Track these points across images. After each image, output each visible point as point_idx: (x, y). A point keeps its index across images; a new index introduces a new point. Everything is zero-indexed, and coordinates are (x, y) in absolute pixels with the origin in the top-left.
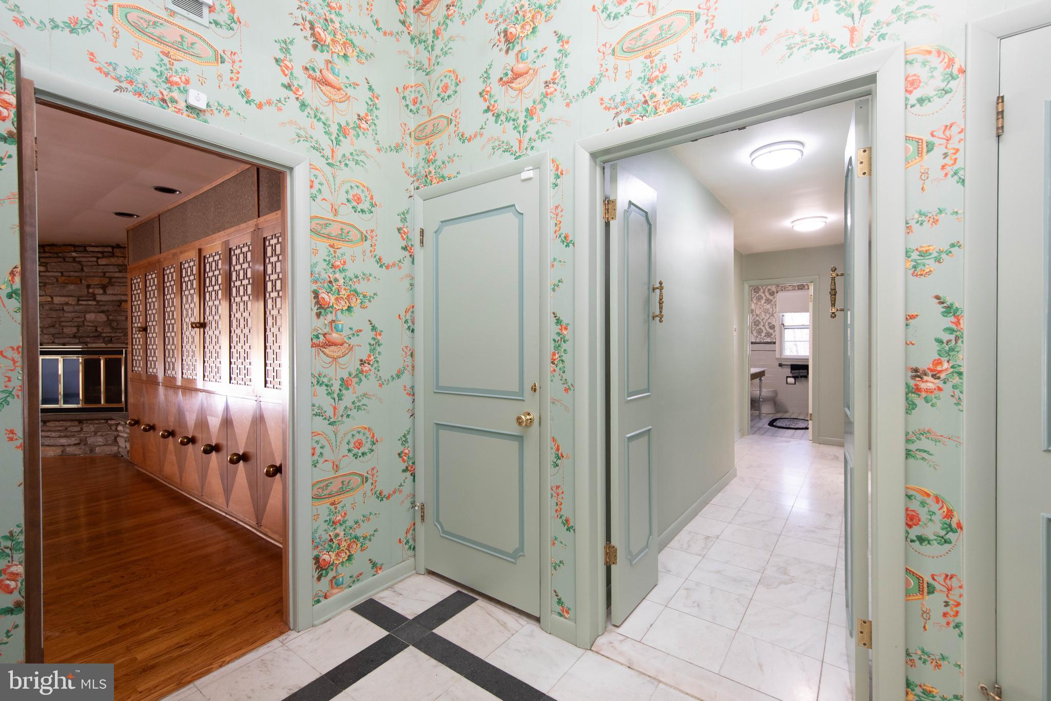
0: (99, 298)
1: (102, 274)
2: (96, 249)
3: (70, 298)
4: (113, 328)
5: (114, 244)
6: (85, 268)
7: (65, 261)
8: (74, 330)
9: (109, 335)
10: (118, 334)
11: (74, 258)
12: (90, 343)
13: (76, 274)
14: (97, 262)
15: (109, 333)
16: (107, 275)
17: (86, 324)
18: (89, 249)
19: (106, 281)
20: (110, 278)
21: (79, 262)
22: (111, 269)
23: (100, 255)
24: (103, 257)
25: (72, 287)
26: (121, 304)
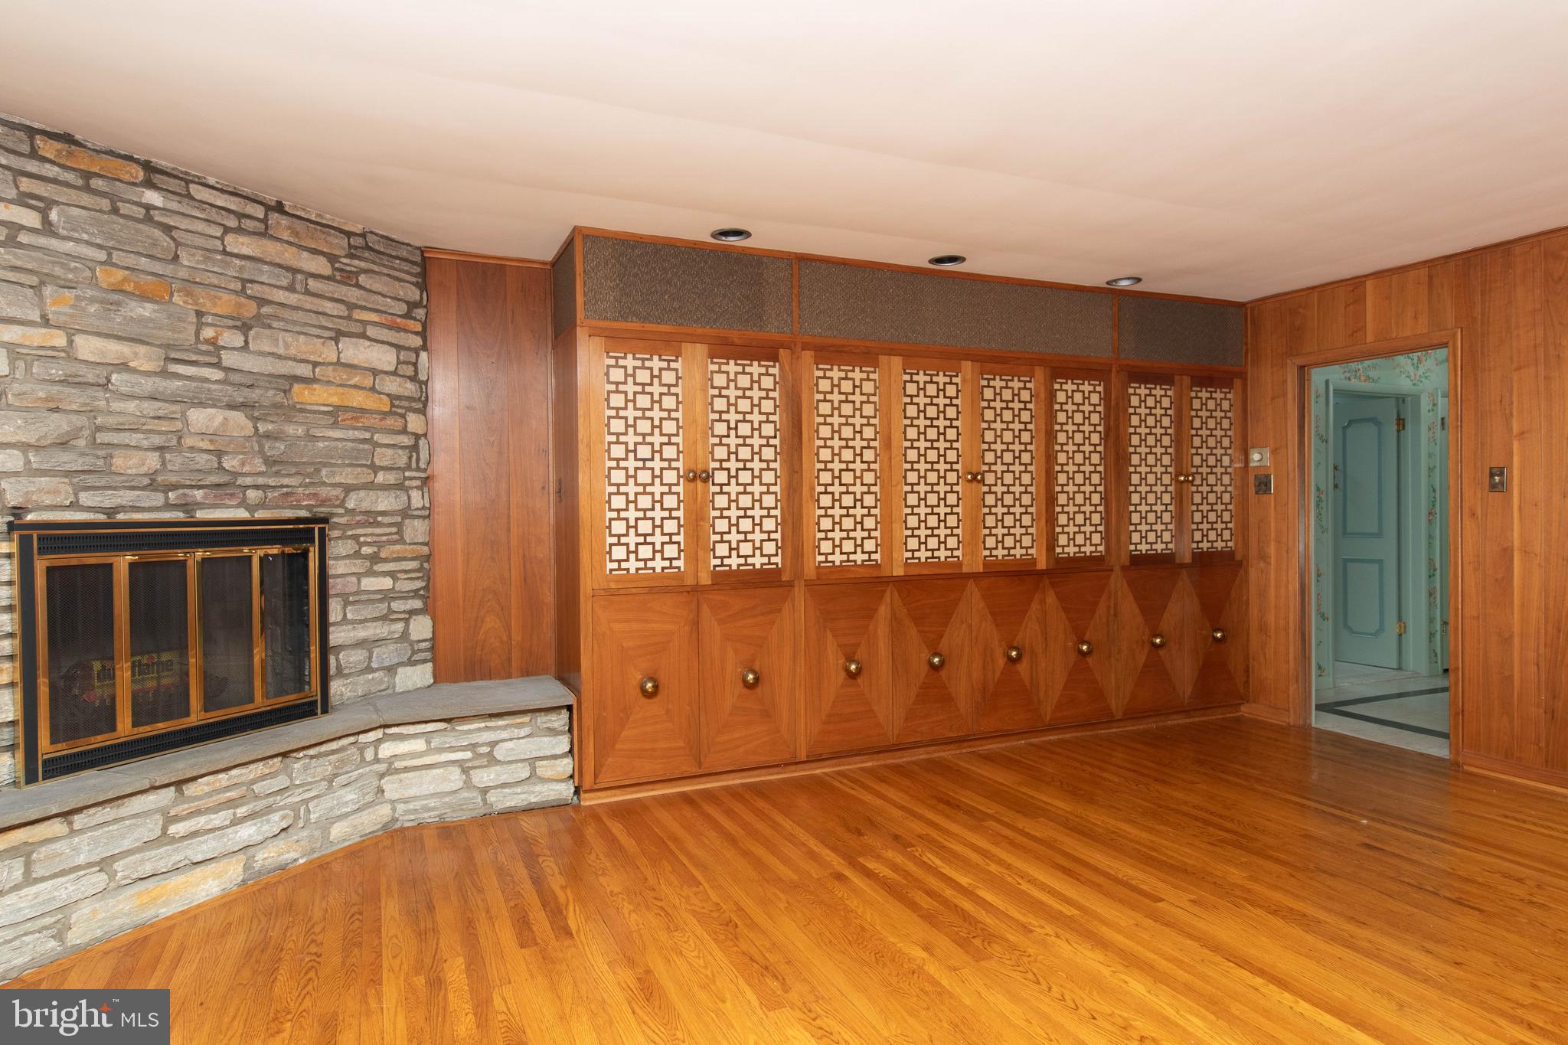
0: (229, 359)
1: (239, 286)
2: (221, 200)
3: (142, 349)
4: (269, 462)
5: (271, 199)
6: (183, 253)
7: (115, 211)
8: (153, 461)
9: (261, 481)
10: (286, 481)
11: (148, 207)
12: (201, 506)
13: (158, 267)
14: (222, 239)
15: (260, 474)
16: (252, 290)
17: (189, 441)
18: (194, 189)
19: (250, 309)
20: (262, 302)
21: (168, 229)
22: (266, 274)
23: (232, 223)
24: (239, 230)
25: (146, 310)
26: (291, 385)
